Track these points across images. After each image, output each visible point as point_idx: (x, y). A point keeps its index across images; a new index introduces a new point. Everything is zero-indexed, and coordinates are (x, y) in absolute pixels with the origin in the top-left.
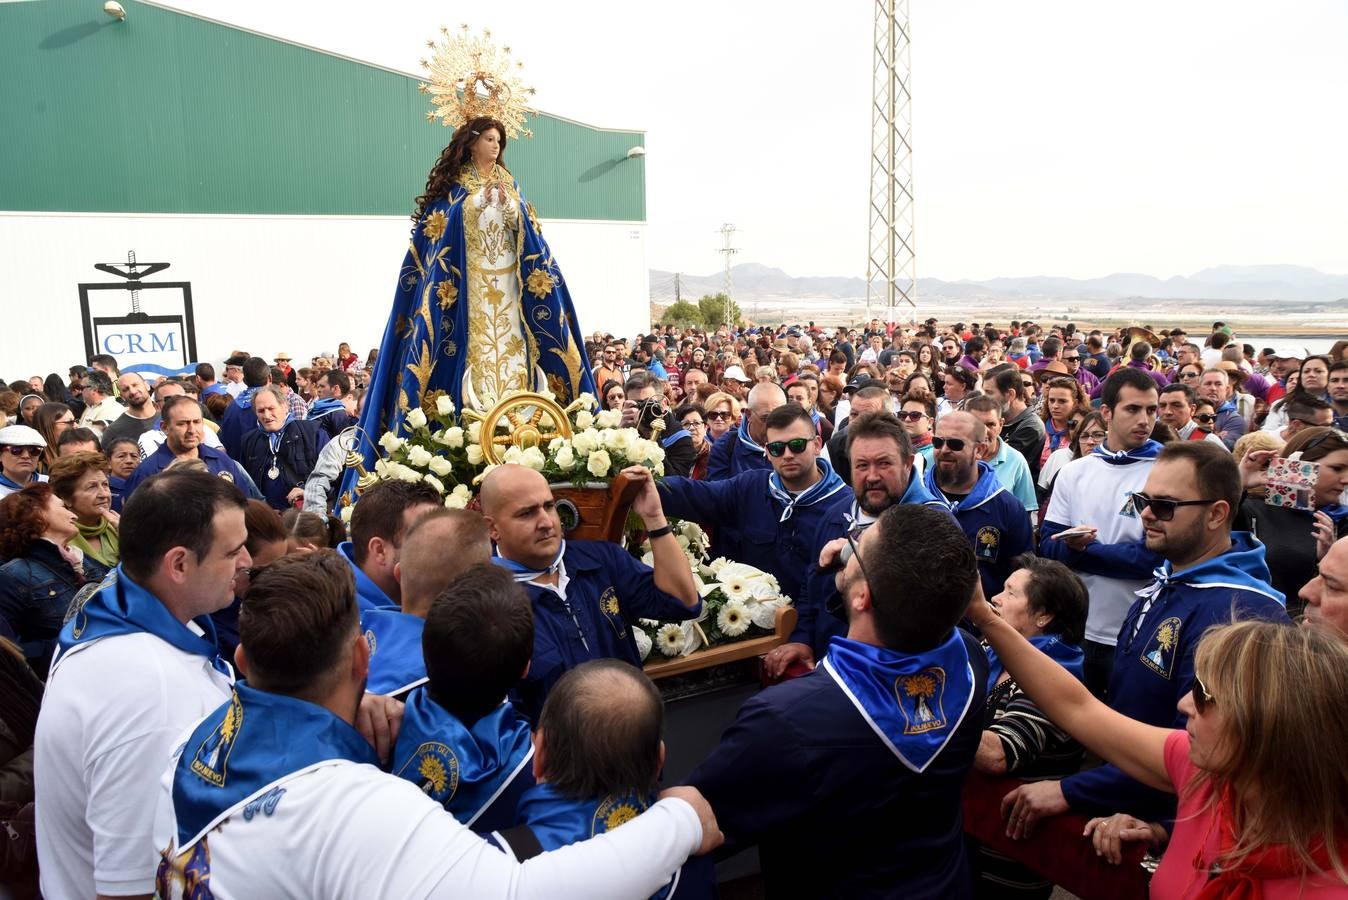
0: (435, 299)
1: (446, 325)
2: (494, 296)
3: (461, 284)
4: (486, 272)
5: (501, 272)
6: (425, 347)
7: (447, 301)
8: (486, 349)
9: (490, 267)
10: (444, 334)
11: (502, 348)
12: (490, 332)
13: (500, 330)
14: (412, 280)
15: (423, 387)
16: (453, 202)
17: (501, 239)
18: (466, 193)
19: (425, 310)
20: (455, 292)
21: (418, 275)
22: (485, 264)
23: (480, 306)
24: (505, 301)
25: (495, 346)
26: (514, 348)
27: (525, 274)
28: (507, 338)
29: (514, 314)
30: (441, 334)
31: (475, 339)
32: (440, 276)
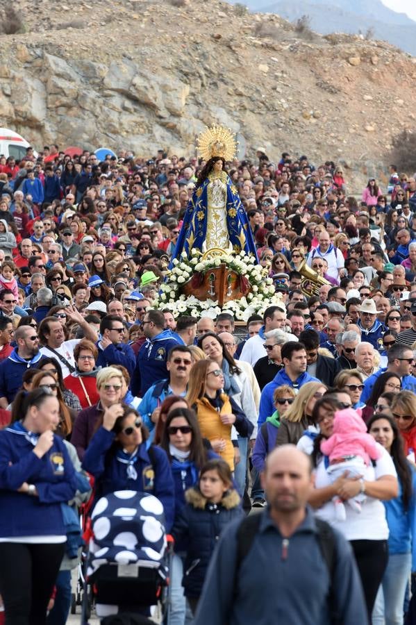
0: (196, 217)
1: (200, 226)
2: (217, 217)
3: (206, 212)
4: (214, 209)
5: (219, 208)
6: (192, 233)
7: (201, 218)
8: (213, 234)
9: (216, 207)
10: (199, 229)
11: (218, 234)
12: (215, 229)
13: (218, 228)
14: (191, 211)
15: (191, 246)
16: (205, 185)
17: (220, 197)
18: (209, 182)
19: (193, 221)
20: (203, 215)
21: (193, 208)
22: (214, 206)
23: (212, 220)
24: (220, 219)
25: (216, 234)
26: (224, 234)
27: (228, 210)
28: (221, 231)
29: (224, 223)
30: (198, 229)
31: (209, 231)
32: (199, 209)
